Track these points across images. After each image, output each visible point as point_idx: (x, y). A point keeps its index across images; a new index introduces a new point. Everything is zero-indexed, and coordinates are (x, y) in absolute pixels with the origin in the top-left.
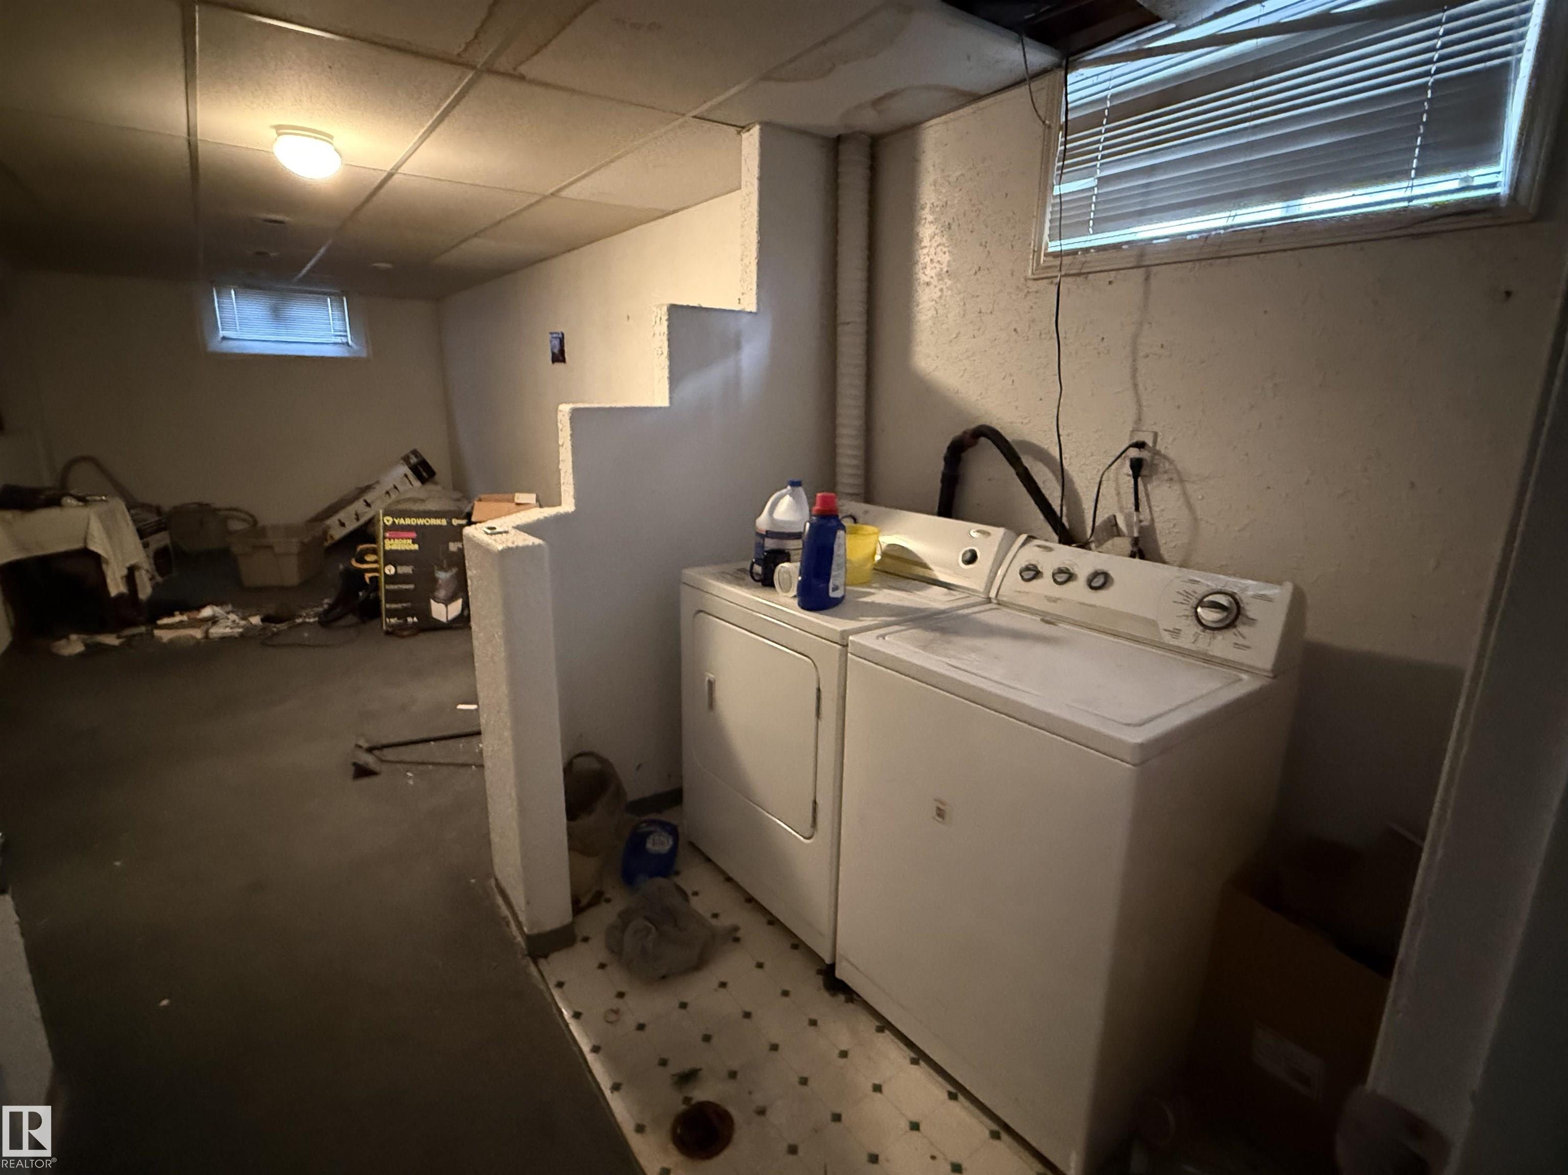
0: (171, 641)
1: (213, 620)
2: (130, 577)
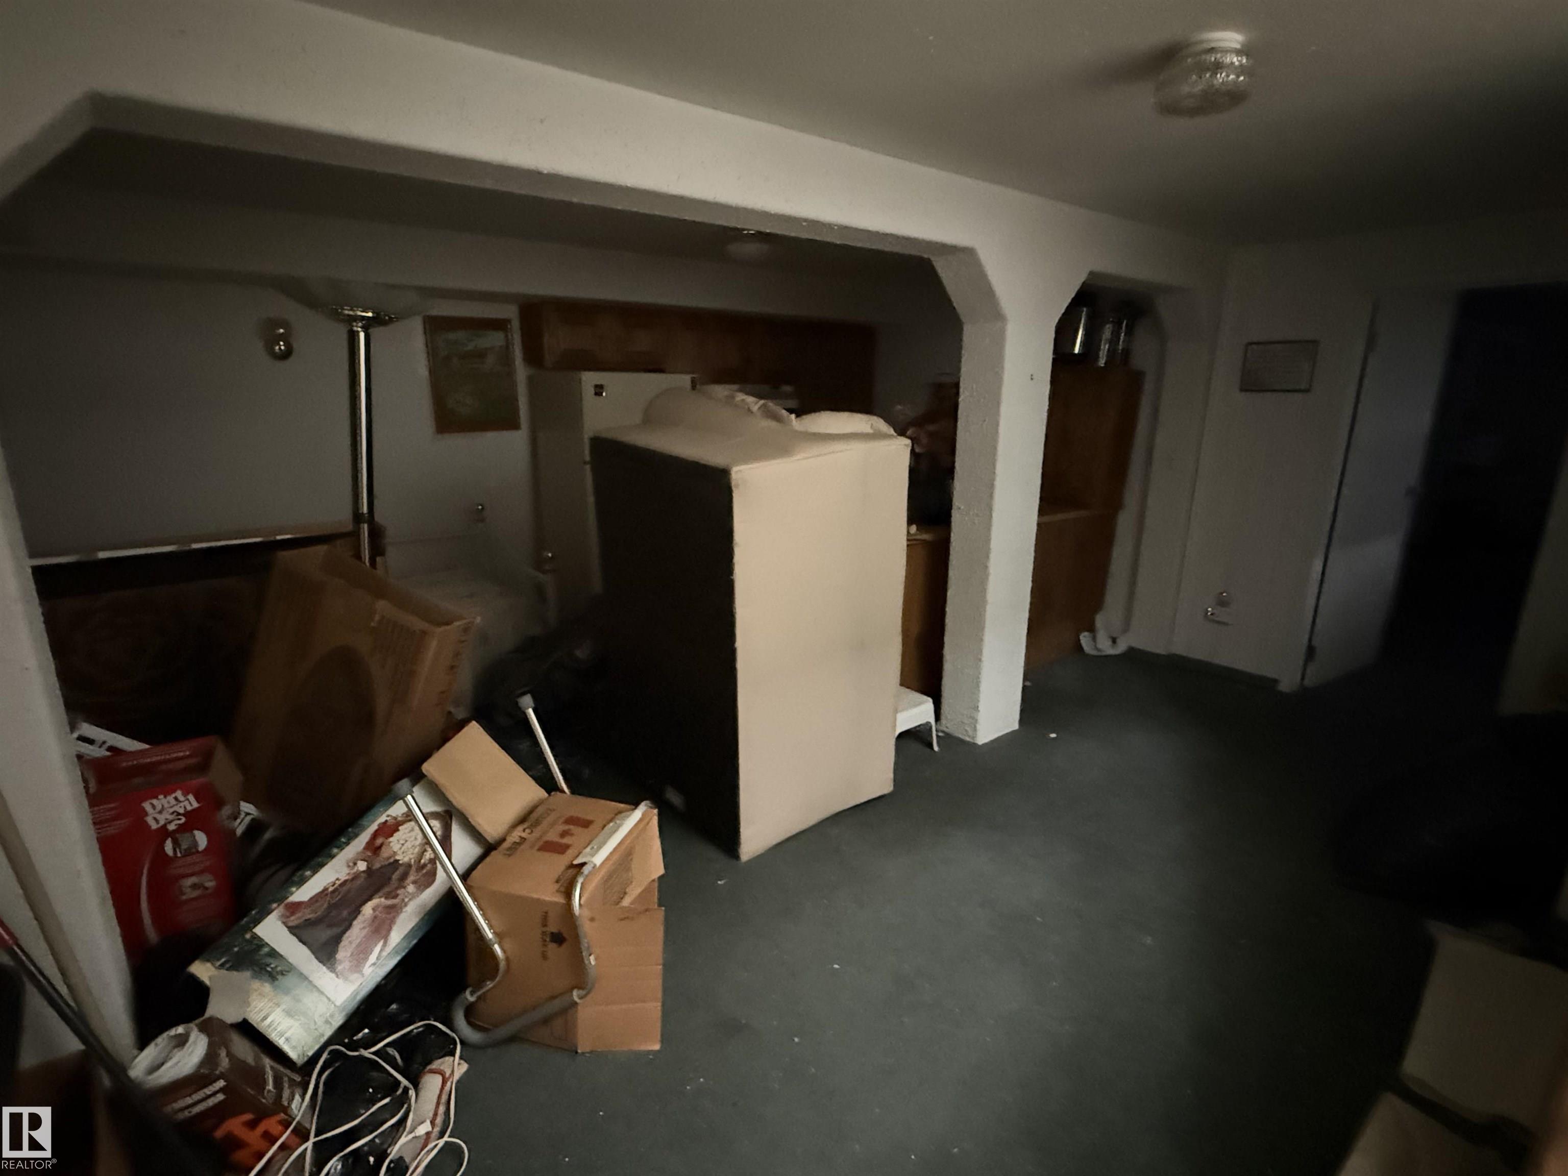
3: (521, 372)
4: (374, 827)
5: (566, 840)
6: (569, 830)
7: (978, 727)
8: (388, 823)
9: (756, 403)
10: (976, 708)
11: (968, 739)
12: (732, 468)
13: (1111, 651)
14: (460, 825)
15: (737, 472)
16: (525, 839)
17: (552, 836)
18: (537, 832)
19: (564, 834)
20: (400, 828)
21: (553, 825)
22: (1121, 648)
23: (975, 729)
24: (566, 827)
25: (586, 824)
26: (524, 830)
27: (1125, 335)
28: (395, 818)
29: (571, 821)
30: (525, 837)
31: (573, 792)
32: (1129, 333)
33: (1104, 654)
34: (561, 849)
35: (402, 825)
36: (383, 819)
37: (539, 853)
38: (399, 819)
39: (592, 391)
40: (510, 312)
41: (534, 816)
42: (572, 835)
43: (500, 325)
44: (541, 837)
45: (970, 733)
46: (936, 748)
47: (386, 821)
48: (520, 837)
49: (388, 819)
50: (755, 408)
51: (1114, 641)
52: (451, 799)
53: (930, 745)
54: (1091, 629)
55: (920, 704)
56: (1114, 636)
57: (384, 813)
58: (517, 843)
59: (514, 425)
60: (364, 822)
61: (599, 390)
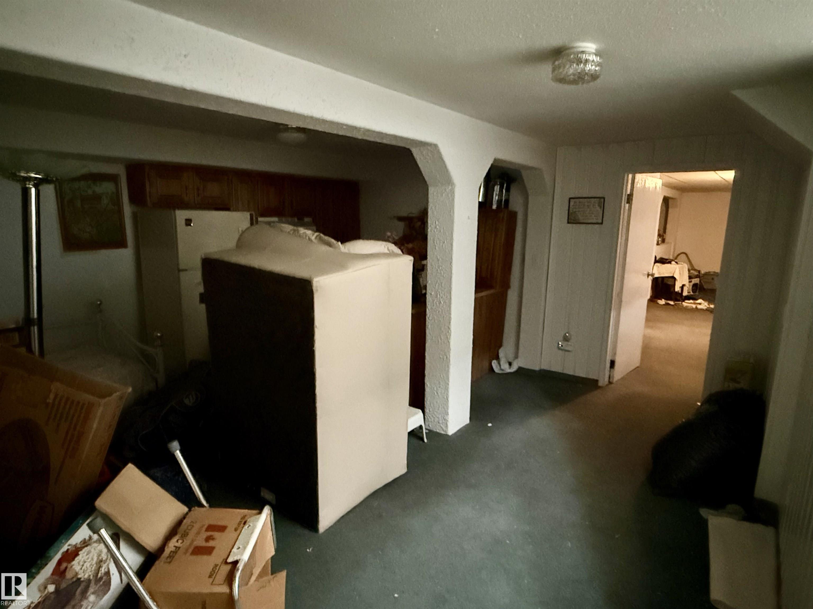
0: (686, 306)
1: (700, 304)
2: (682, 288)
3: (127, 210)
4: (58, 556)
5: (211, 543)
6: (211, 536)
7: (449, 424)
8: (70, 551)
9: (313, 235)
10: (447, 414)
11: (443, 432)
12: (313, 278)
13: (509, 371)
14: (127, 543)
15: (317, 281)
16: (179, 548)
17: (200, 542)
18: (187, 542)
19: (208, 539)
20: (80, 553)
21: (198, 533)
22: (514, 368)
23: (447, 426)
24: (209, 533)
25: (222, 529)
26: (177, 541)
27: (506, 192)
28: (75, 546)
29: (211, 528)
30: (179, 546)
31: (211, 506)
32: (508, 190)
33: (505, 372)
34: (208, 551)
35: (81, 550)
36: (65, 548)
37: (194, 558)
38: (79, 546)
39: (183, 222)
40: (121, 171)
41: (183, 527)
42: (213, 539)
43: (113, 178)
44: (191, 544)
45: (444, 429)
46: (426, 440)
47: (68, 550)
48: (175, 546)
49: (69, 547)
50: (313, 238)
51: (510, 364)
52: (120, 525)
53: (422, 439)
54: (497, 358)
55: (416, 413)
56: (510, 361)
57: (66, 543)
58: (173, 552)
59: (122, 244)
60: (51, 552)
61: (188, 222)
